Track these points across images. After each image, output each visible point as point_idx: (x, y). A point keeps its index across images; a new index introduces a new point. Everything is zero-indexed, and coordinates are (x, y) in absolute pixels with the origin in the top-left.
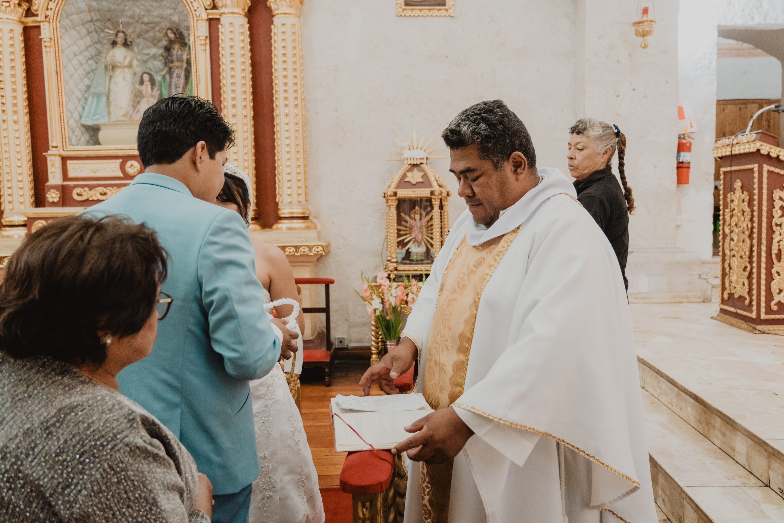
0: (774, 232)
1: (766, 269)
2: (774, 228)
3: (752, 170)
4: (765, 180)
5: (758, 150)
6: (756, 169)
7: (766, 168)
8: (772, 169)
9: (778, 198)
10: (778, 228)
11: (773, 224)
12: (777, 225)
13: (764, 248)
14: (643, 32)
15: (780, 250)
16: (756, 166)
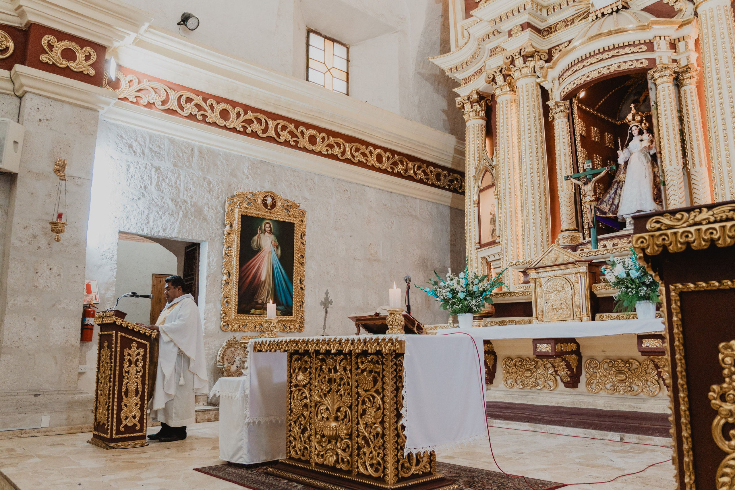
0: (124, 377)
1: (118, 402)
2: (124, 374)
3: (111, 334)
4: (119, 342)
5: (115, 322)
6: (114, 335)
7: (120, 334)
8: (124, 334)
9: (127, 354)
10: (127, 374)
11: (124, 372)
12: (126, 372)
13: (116, 388)
14: (57, 230)
15: (127, 389)
16: (114, 332)
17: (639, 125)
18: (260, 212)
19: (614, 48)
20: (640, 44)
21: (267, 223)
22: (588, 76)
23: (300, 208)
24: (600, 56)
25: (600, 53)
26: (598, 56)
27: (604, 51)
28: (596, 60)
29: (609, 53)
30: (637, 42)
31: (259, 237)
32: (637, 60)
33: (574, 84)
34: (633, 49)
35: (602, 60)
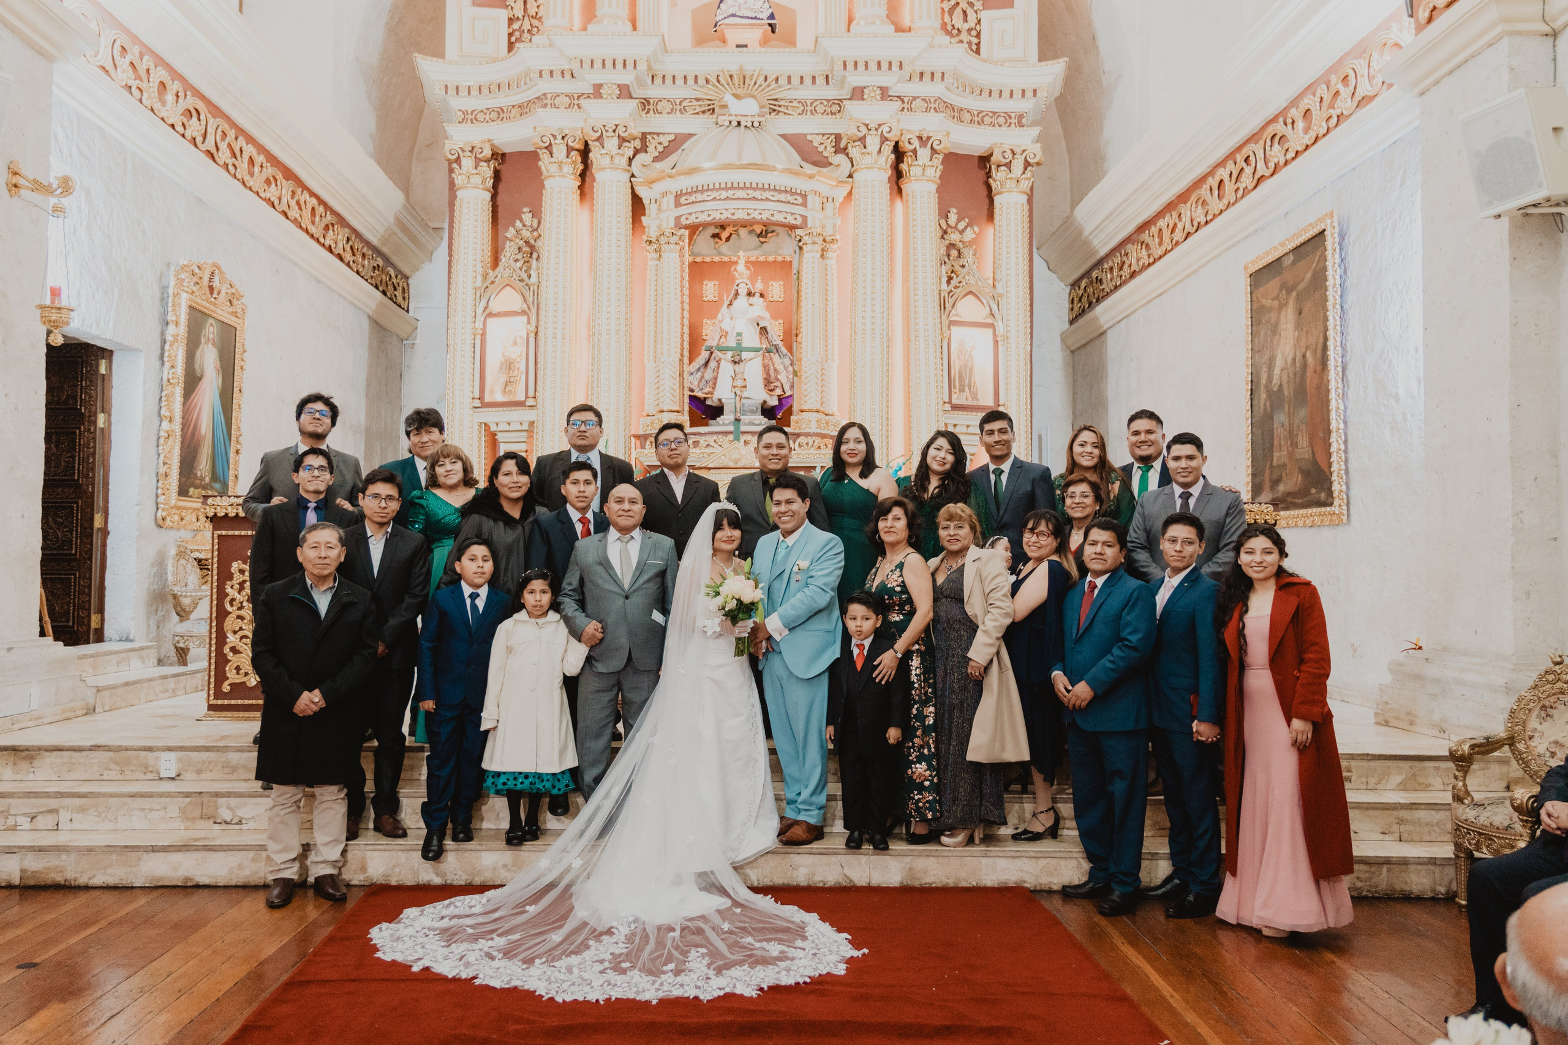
17: (749, 283)
18: (203, 304)
19: (769, 189)
20: (796, 194)
21: (211, 325)
22: (733, 214)
23: (243, 300)
24: (753, 194)
25: (751, 188)
26: (749, 192)
27: (757, 189)
28: (745, 196)
29: (763, 193)
30: (794, 190)
31: (202, 351)
32: (792, 214)
33: (709, 215)
34: (790, 198)
35: (754, 199)
